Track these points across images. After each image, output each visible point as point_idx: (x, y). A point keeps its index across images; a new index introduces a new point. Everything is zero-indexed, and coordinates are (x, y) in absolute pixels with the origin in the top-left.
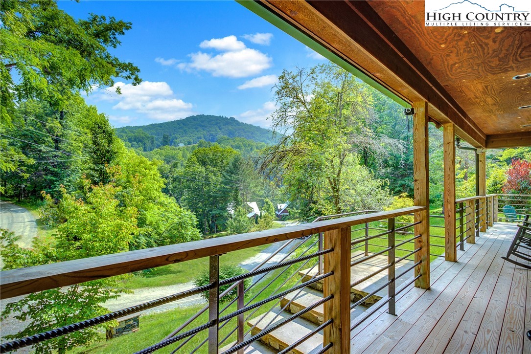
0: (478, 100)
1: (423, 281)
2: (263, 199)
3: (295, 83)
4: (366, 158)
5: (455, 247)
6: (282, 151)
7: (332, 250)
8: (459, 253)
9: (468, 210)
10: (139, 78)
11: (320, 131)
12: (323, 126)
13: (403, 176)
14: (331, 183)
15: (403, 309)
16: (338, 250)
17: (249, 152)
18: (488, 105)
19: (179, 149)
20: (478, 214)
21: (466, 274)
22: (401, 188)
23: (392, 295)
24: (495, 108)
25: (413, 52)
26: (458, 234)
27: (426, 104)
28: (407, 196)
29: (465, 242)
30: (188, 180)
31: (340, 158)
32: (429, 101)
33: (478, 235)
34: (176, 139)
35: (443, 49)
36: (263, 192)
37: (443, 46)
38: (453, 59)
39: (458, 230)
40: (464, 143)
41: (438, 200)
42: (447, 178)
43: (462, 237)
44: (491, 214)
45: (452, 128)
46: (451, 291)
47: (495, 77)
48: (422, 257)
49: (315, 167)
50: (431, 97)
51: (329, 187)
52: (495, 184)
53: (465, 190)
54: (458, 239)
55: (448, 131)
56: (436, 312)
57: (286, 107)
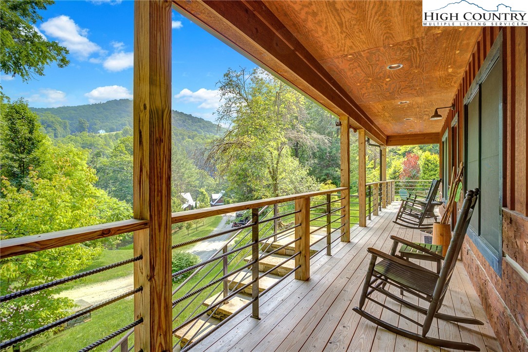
0: (380, 114)
1: (346, 238)
2: (198, 189)
3: (239, 81)
4: (297, 151)
5: (365, 217)
6: (227, 144)
7: (300, 211)
8: (368, 222)
9: (375, 191)
10: (67, 60)
11: (261, 126)
12: (264, 121)
13: (328, 166)
14: (270, 173)
15: (335, 252)
16: (304, 211)
17: (180, 141)
18: (386, 117)
19: (99, 136)
20: (380, 194)
21: (371, 233)
22: (326, 176)
23: (329, 243)
24: (390, 119)
25: (341, 85)
26: (367, 208)
27: (348, 118)
28: (332, 183)
29: (372, 214)
30: (114, 171)
31: (278, 151)
32: (350, 116)
33: (380, 210)
34: (96, 125)
35: (359, 86)
36: (198, 182)
37: (358, 84)
38: (364, 91)
39: (367, 206)
40: (372, 142)
41: (355, 186)
42: (360, 168)
43: (370, 210)
44: (389, 195)
45: (364, 132)
46: (362, 242)
47: (388, 102)
48: (346, 221)
49: (258, 159)
50: (351, 113)
51: (269, 176)
52: (395, 172)
53: (373, 177)
54: (367, 212)
55: (362, 134)
56: (354, 252)
57: (231, 103)
